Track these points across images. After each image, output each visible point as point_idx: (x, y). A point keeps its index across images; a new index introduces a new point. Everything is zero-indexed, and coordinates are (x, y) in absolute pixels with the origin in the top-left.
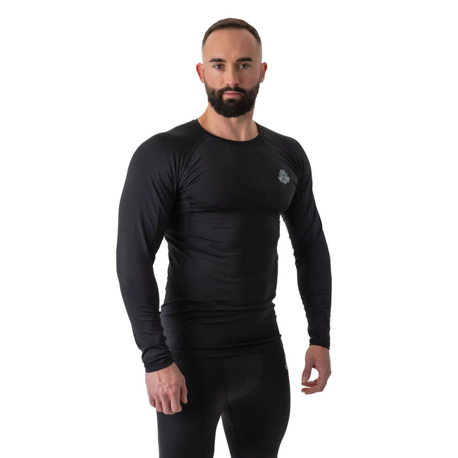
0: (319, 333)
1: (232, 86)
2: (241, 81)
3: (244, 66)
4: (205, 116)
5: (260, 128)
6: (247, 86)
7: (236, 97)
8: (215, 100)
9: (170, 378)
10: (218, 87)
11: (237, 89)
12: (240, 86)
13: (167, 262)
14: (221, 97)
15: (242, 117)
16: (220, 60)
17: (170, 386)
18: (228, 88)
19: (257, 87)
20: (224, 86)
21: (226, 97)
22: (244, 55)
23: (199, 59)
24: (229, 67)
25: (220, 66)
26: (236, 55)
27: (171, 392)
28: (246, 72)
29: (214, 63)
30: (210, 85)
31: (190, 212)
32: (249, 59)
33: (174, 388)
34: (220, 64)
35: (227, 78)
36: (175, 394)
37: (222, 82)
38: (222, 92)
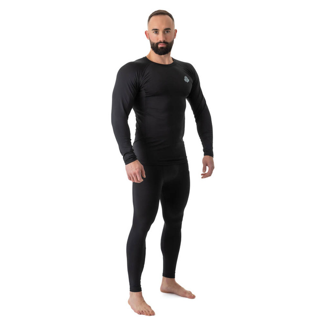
1: (162, 41)
2: (166, 39)
3: (167, 32)
4: (150, 55)
5: (173, 59)
6: (169, 41)
7: (164, 46)
8: (155, 47)
9: (136, 166)
10: (155, 42)
11: (164, 42)
12: (166, 41)
13: (135, 122)
14: (157, 46)
15: (166, 55)
16: (156, 30)
17: (136, 169)
18: (160, 42)
19: (173, 41)
20: (159, 41)
21: (160, 46)
22: (167, 27)
23: (146, 29)
24: (161, 33)
25: (156, 32)
26: (164, 27)
27: (136, 172)
28: (168, 35)
29: (154, 31)
30: (152, 41)
31: (146, 97)
32: (170, 29)
33: (138, 170)
34: (156, 31)
35: (160, 37)
36: (139, 172)
37: (158, 39)
38: (157, 44)
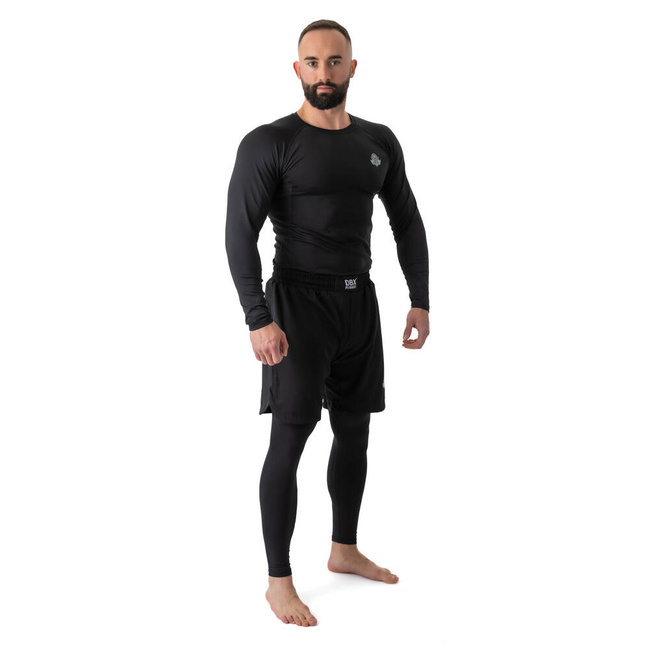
0: (420, 297)
1: (324, 82)
2: (332, 77)
3: (335, 63)
4: (303, 109)
5: (352, 118)
6: (338, 81)
7: (329, 91)
8: (311, 94)
9: (270, 334)
10: (312, 82)
11: (329, 83)
12: (332, 81)
14: (315, 91)
15: (334, 109)
16: (313, 58)
17: (270, 341)
18: (321, 83)
19: (347, 83)
20: (318, 81)
21: (319, 91)
22: (334, 53)
24: (321, 64)
25: (313, 63)
26: (327, 53)
27: (271, 346)
28: (337, 69)
29: (308, 61)
30: (305, 81)
31: (292, 196)
32: (339, 57)
33: (273, 343)
34: (313, 62)
35: (319, 74)
36: (275, 348)
37: (316, 78)
38: (315, 87)
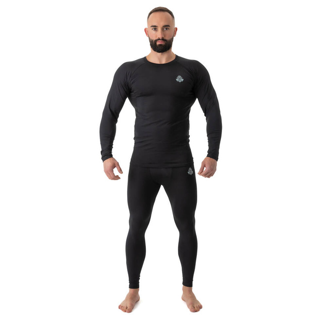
1: (161, 38)
2: (165, 36)
3: (166, 29)
6: (167, 38)
7: (163, 43)
8: (154, 46)
10: (154, 39)
11: (163, 39)
12: (165, 38)
14: (156, 43)
16: (155, 26)
18: (159, 39)
19: (172, 39)
20: (157, 38)
21: (158, 43)
22: (166, 24)
24: (159, 29)
25: (155, 29)
26: (162, 24)
28: (167, 32)
29: (152, 28)
30: (151, 38)
32: (169, 26)
34: (155, 28)
35: (158, 35)
37: (156, 36)
38: (156, 41)
